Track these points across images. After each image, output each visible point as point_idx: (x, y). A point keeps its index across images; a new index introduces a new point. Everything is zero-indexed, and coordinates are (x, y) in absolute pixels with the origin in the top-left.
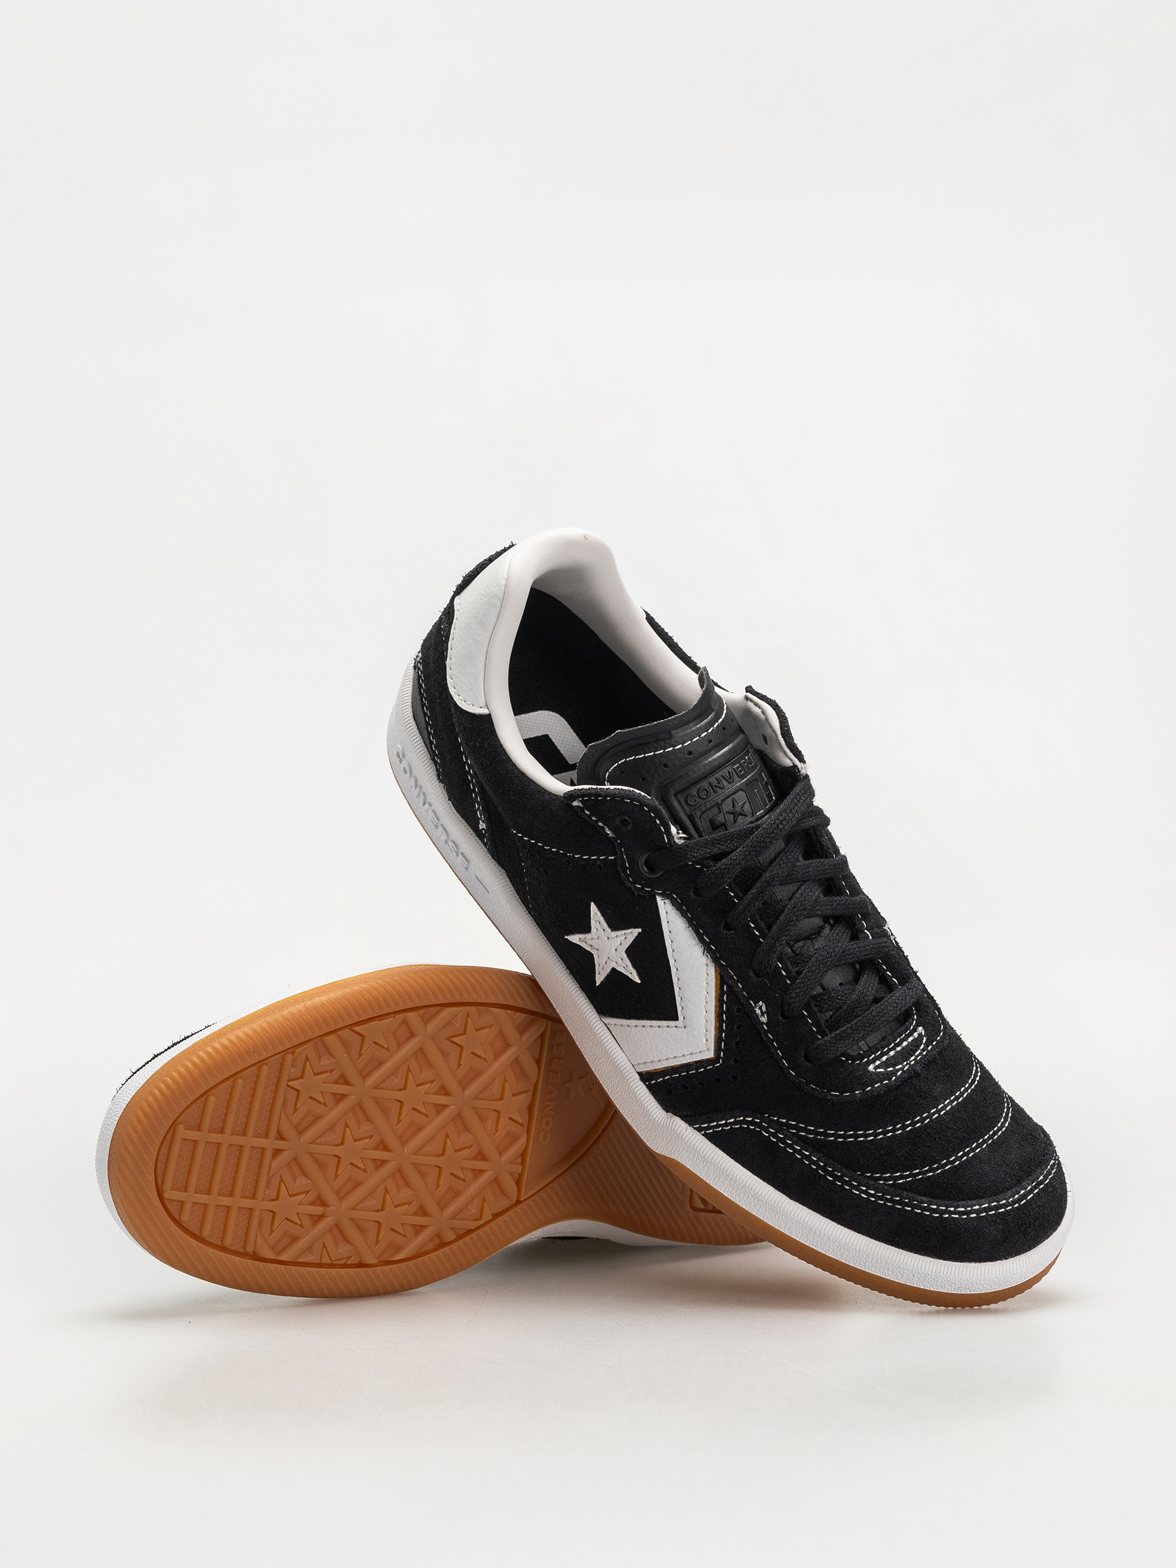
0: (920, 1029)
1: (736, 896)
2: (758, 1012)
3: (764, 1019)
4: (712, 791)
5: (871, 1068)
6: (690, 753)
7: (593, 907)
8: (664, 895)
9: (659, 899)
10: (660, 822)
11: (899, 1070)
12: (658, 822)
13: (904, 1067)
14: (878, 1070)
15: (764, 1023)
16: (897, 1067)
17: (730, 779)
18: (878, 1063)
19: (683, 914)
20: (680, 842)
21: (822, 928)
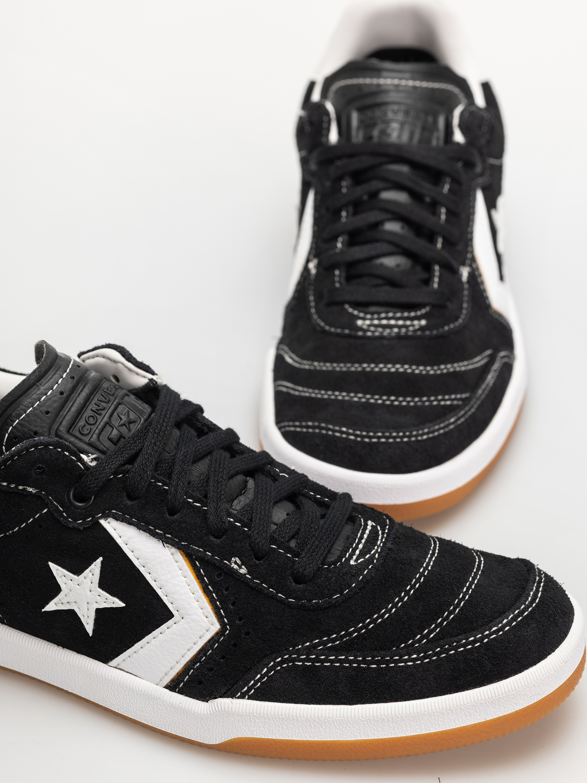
0: (370, 523)
1: (165, 484)
2: (236, 567)
3: (243, 571)
4: (97, 415)
5: (352, 562)
6: (62, 393)
7: (51, 564)
8: (106, 516)
9: (102, 522)
10: (69, 453)
11: (375, 554)
12: (67, 454)
13: (377, 550)
14: (359, 561)
15: (245, 574)
16: (372, 552)
17: (106, 399)
18: (355, 557)
19: (130, 523)
20: (94, 464)
21: (246, 482)
